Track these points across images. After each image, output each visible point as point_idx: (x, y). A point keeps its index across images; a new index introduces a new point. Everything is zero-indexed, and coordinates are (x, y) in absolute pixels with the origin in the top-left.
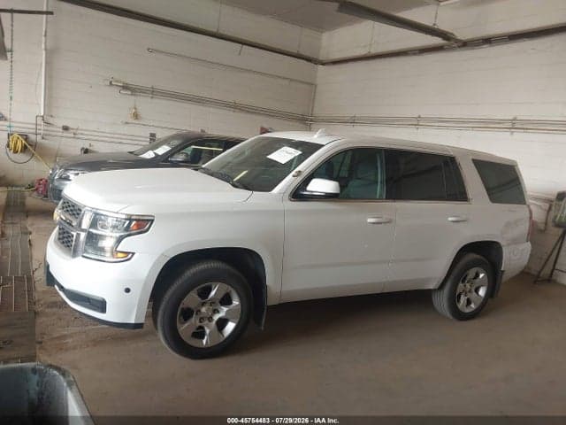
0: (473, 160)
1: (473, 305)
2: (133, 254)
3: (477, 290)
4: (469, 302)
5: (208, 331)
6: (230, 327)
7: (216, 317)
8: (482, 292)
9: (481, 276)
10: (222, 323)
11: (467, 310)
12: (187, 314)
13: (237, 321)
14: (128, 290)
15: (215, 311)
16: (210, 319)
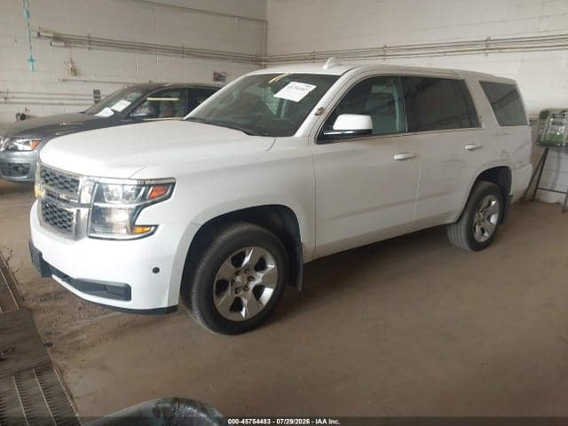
0: (481, 82)
1: (486, 234)
2: (156, 226)
3: (489, 219)
4: (483, 231)
5: (245, 302)
6: (268, 293)
7: (252, 285)
8: (493, 219)
9: (493, 203)
10: (258, 291)
11: (483, 240)
12: (223, 286)
13: (275, 286)
14: (156, 270)
15: (251, 279)
16: (246, 288)
